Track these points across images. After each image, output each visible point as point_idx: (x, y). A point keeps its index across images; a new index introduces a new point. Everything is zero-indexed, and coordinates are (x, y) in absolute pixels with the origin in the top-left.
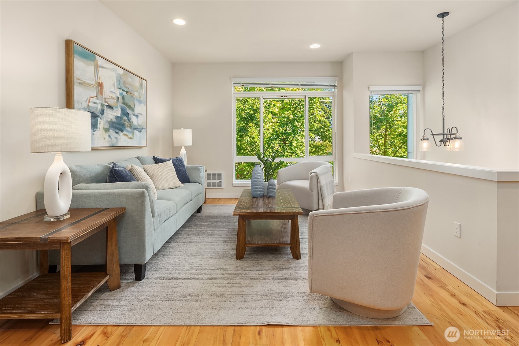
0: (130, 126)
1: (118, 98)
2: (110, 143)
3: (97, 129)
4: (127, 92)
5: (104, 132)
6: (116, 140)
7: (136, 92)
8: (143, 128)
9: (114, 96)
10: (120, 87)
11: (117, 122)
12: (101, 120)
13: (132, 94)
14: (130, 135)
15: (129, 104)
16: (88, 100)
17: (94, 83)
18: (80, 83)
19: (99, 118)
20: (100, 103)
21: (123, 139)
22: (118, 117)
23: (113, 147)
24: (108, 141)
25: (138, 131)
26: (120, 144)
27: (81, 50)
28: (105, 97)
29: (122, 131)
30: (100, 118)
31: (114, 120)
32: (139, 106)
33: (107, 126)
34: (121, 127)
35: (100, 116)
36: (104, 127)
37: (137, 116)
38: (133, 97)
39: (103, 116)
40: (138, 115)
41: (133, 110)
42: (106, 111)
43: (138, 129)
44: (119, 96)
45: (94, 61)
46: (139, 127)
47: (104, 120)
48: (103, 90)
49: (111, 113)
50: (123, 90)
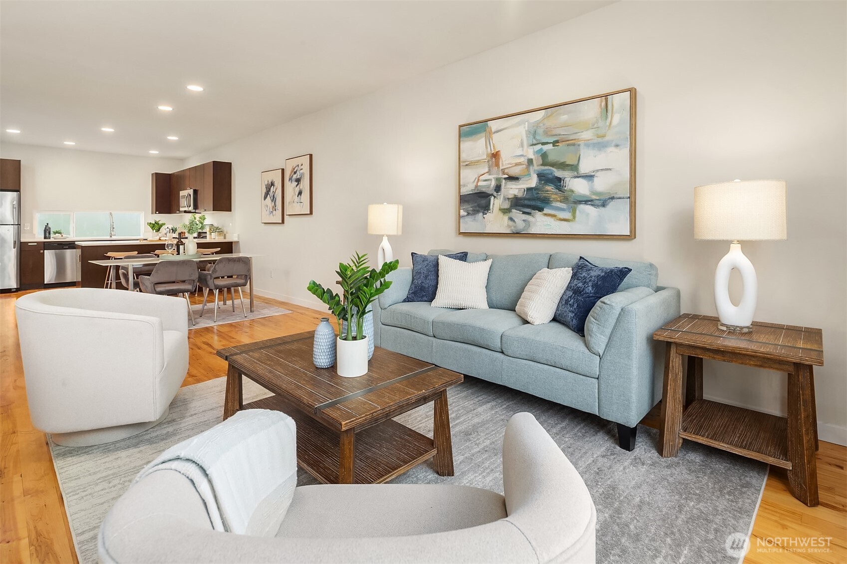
0: (565, 200)
1: (530, 161)
2: (513, 228)
3: (489, 211)
4: (555, 143)
5: (501, 214)
6: (524, 224)
7: (584, 133)
8: (613, 198)
9: (522, 160)
10: (535, 142)
11: (527, 197)
12: (496, 199)
13: (571, 140)
14: (567, 215)
15: (562, 161)
16: (477, 180)
17: (485, 157)
18: (467, 165)
19: (493, 197)
20: (494, 178)
21: (541, 222)
22: (529, 190)
23: (517, 234)
24: (509, 226)
25: (592, 205)
26: (533, 230)
27: (468, 129)
28: (503, 168)
29: (540, 210)
30: (495, 197)
31: (520, 195)
32: (595, 156)
33: (507, 205)
34: (539, 204)
35: (495, 194)
36: (502, 207)
37: (589, 177)
38: (574, 145)
39: (499, 194)
40: (593, 174)
41: (574, 168)
42: (505, 186)
43: (592, 201)
44: (531, 156)
45: (485, 131)
46: (594, 197)
47: (500, 198)
48: (500, 160)
49: (514, 186)
50: (543, 144)
